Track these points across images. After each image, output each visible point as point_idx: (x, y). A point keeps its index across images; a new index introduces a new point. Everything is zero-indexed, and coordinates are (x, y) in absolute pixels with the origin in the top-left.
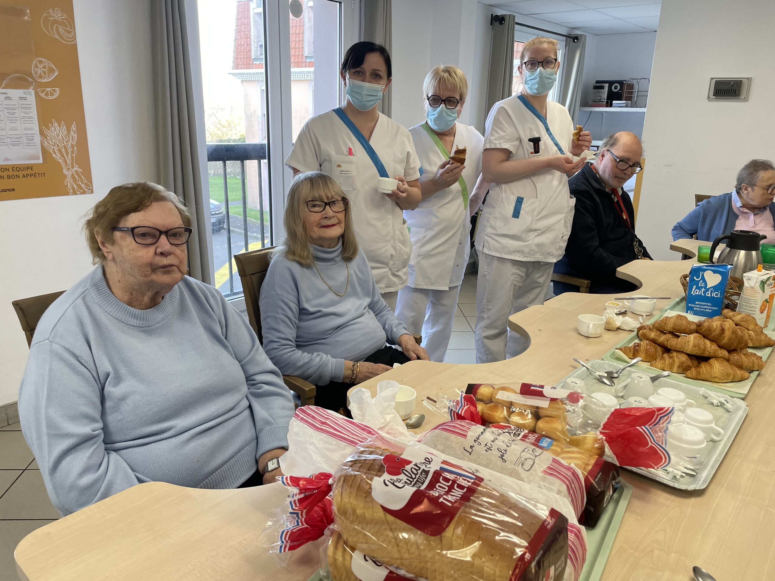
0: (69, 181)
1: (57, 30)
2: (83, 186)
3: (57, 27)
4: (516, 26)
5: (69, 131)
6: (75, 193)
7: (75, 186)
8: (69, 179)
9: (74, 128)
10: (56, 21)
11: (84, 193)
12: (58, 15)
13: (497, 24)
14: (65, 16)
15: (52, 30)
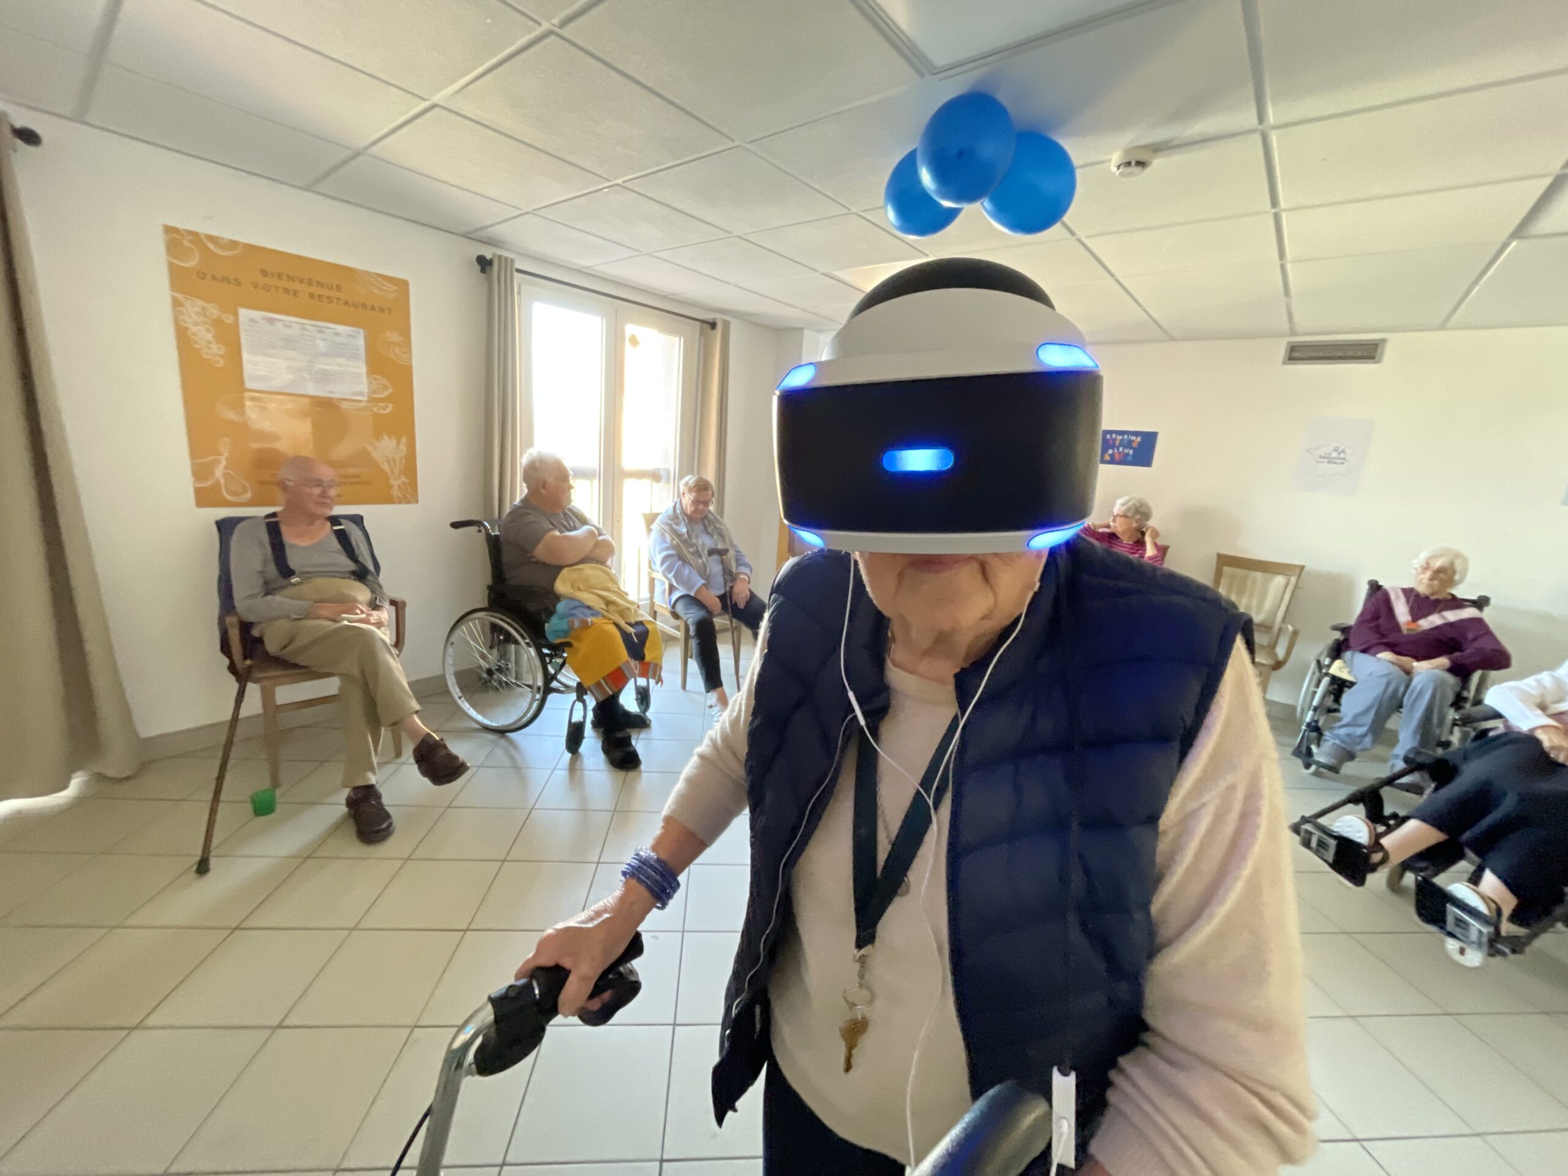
0: (396, 492)
1: (394, 352)
2: (408, 495)
3: (394, 349)
5: (398, 443)
6: (400, 502)
7: (401, 496)
8: (396, 488)
9: (404, 440)
10: (392, 342)
11: (409, 502)
12: (394, 337)
14: (401, 339)
15: (389, 349)
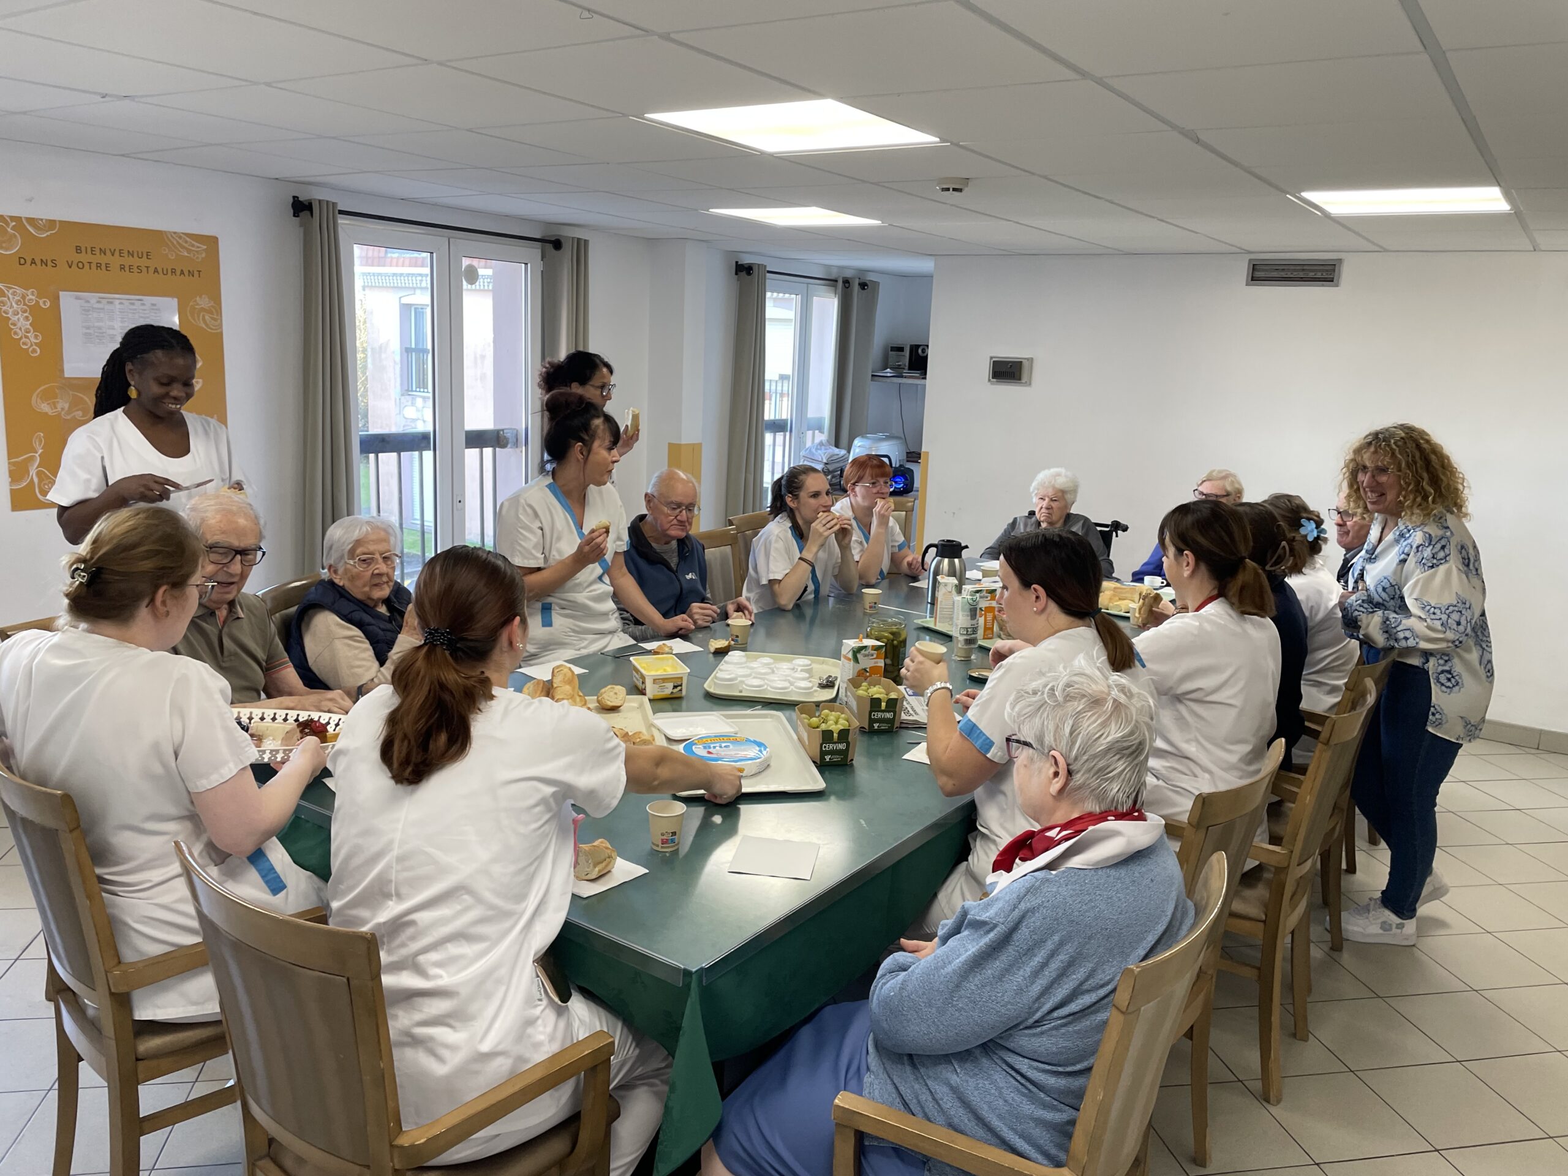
1: (204, 319)
3: (204, 316)
4: (768, 275)
10: (202, 309)
12: (204, 302)
13: (744, 274)
14: (212, 303)
15: (199, 317)
